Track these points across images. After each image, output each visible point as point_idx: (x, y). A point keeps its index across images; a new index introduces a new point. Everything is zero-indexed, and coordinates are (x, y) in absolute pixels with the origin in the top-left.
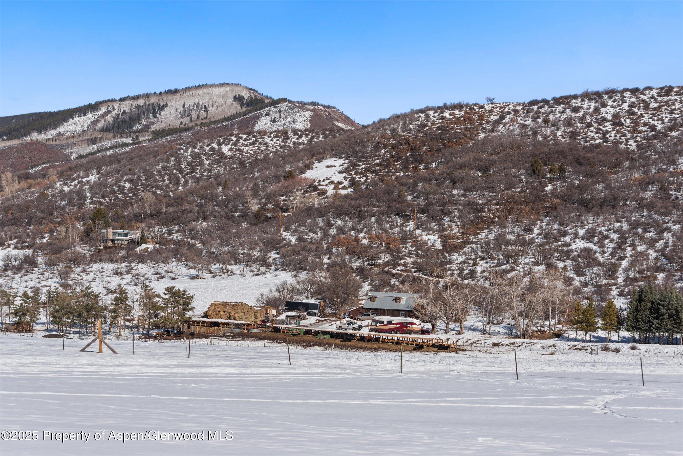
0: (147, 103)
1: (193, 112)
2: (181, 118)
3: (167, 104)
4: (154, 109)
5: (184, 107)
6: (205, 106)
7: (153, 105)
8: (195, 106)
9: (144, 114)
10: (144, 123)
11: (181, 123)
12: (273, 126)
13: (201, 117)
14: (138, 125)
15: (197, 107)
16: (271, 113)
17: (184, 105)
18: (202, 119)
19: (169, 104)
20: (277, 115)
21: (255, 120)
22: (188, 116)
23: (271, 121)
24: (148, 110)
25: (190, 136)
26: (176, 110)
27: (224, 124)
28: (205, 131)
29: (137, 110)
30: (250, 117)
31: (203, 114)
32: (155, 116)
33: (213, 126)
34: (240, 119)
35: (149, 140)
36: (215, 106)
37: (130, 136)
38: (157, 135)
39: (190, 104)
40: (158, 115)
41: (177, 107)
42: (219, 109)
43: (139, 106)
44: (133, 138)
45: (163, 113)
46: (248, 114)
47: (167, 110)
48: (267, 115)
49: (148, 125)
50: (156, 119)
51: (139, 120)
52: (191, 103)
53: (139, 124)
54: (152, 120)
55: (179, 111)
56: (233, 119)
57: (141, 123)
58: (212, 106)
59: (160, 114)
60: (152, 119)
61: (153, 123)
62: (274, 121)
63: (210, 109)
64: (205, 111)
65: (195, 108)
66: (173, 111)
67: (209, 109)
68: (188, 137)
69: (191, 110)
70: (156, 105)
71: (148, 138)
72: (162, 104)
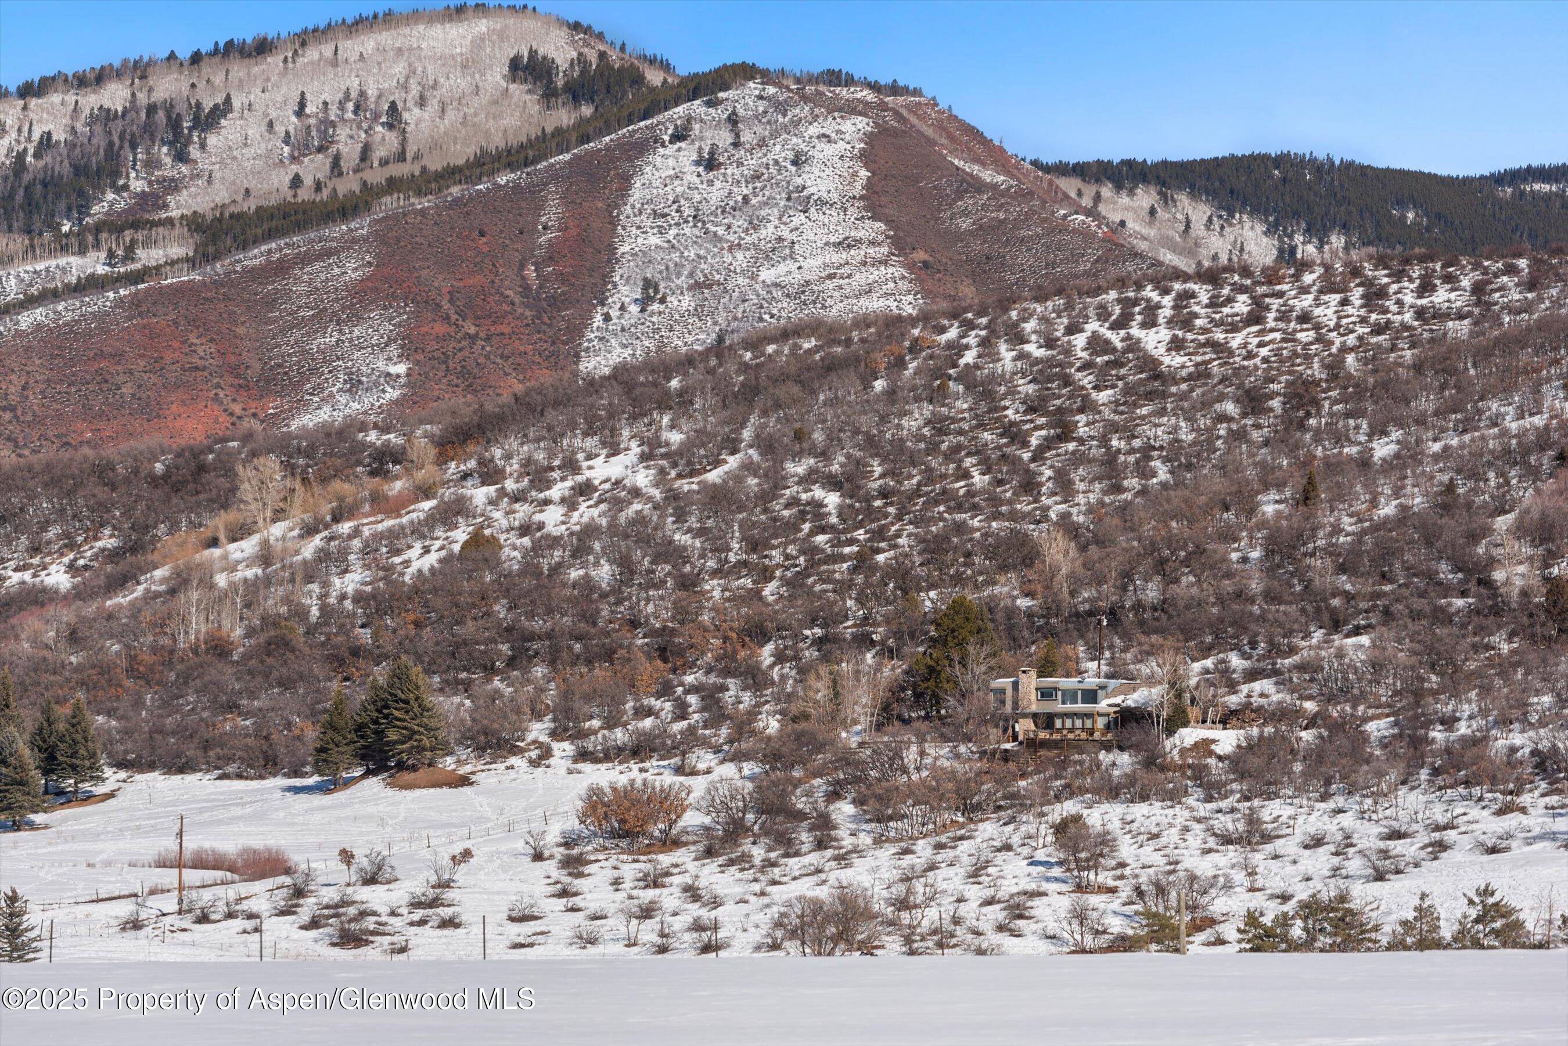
0: (142, 98)
1: (342, 133)
2: (293, 159)
3: (228, 99)
4: (175, 124)
5: (300, 112)
6: (393, 105)
7: (169, 106)
8: (350, 106)
9: (134, 147)
10: (138, 185)
11: (296, 182)
12: (711, 183)
13: (380, 152)
14: (110, 196)
15: (355, 112)
16: (697, 127)
17: (302, 105)
18: (384, 163)
19: (236, 103)
20: (724, 138)
21: (630, 159)
22: (320, 149)
23: (698, 163)
24: (149, 130)
25: (365, 239)
26: (271, 125)
27: (502, 180)
28: (423, 212)
29: (98, 129)
30: (608, 148)
31: (385, 141)
32: (181, 157)
33: (455, 190)
34: (567, 157)
35: (191, 262)
36: (433, 106)
37: (97, 246)
38: (214, 239)
39: (326, 96)
40: (194, 152)
41: (273, 114)
42: (451, 115)
43: (106, 116)
44: (111, 254)
45: (212, 140)
46: (601, 133)
47: (230, 129)
48: (678, 137)
49: (153, 195)
50: (184, 169)
51: (116, 174)
52: (333, 96)
53: (118, 190)
54: (169, 174)
55: (280, 129)
56: (536, 161)
57: (126, 187)
58: (422, 102)
59: (203, 146)
60: (169, 169)
61: (173, 186)
62: (710, 163)
63: (411, 116)
64: (390, 126)
65: (350, 115)
66: (255, 130)
67: (406, 116)
68: (355, 241)
69: (333, 124)
70: (181, 108)
71: (177, 251)
72: (208, 105)
